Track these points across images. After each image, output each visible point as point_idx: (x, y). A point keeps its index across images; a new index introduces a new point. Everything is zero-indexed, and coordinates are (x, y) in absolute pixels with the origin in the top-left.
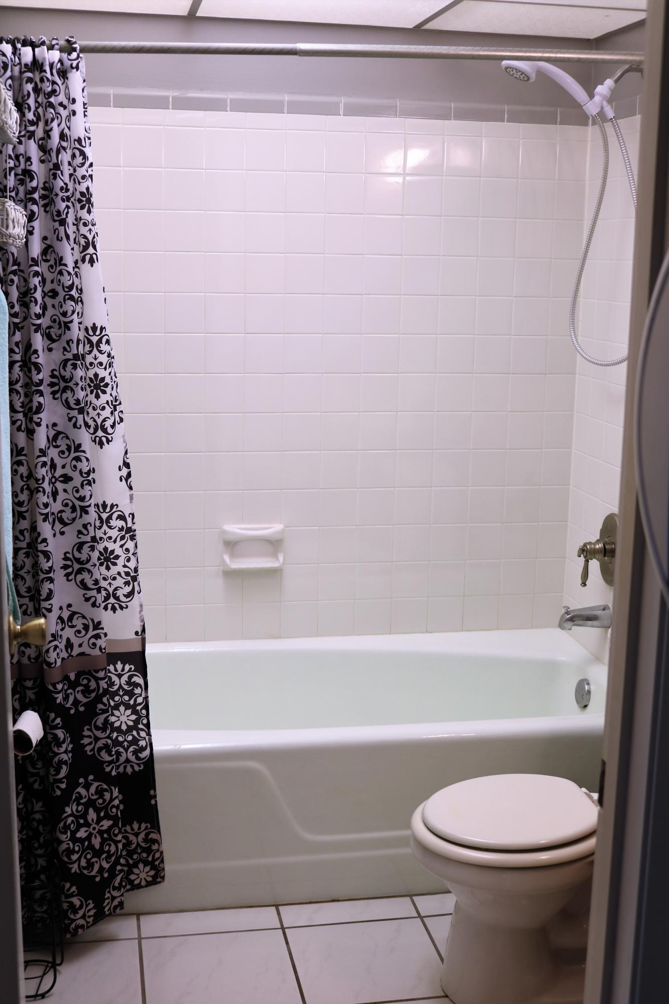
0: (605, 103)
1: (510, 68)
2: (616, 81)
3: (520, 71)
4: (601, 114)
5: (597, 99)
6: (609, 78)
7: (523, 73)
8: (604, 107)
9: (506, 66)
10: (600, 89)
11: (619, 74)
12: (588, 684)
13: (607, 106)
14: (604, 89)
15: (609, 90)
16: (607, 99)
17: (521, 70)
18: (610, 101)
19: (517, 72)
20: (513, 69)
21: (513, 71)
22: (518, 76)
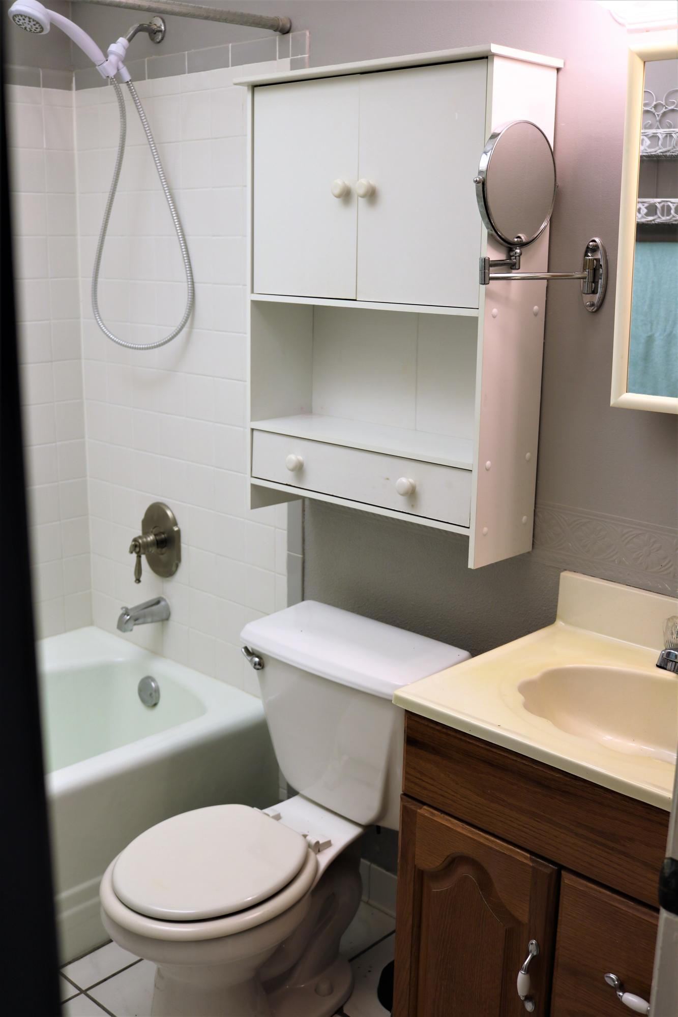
0: (121, 65)
1: (22, 16)
2: (130, 40)
3: (34, 21)
4: (118, 77)
5: (112, 58)
6: (122, 37)
7: (37, 23)
8: (119, 68)
9: (15, 13)
10: (113, 47)
11: (131, 32)
12: (153, 680)
13: (123, 68)
14: (119, 47)
15: (123, 49)
16: (123, 59)
17: (35, 19)
18: (123, 62)
19: (30, 22)
20: (26, 17)
21: (24, 20)
22: (28, 27)
